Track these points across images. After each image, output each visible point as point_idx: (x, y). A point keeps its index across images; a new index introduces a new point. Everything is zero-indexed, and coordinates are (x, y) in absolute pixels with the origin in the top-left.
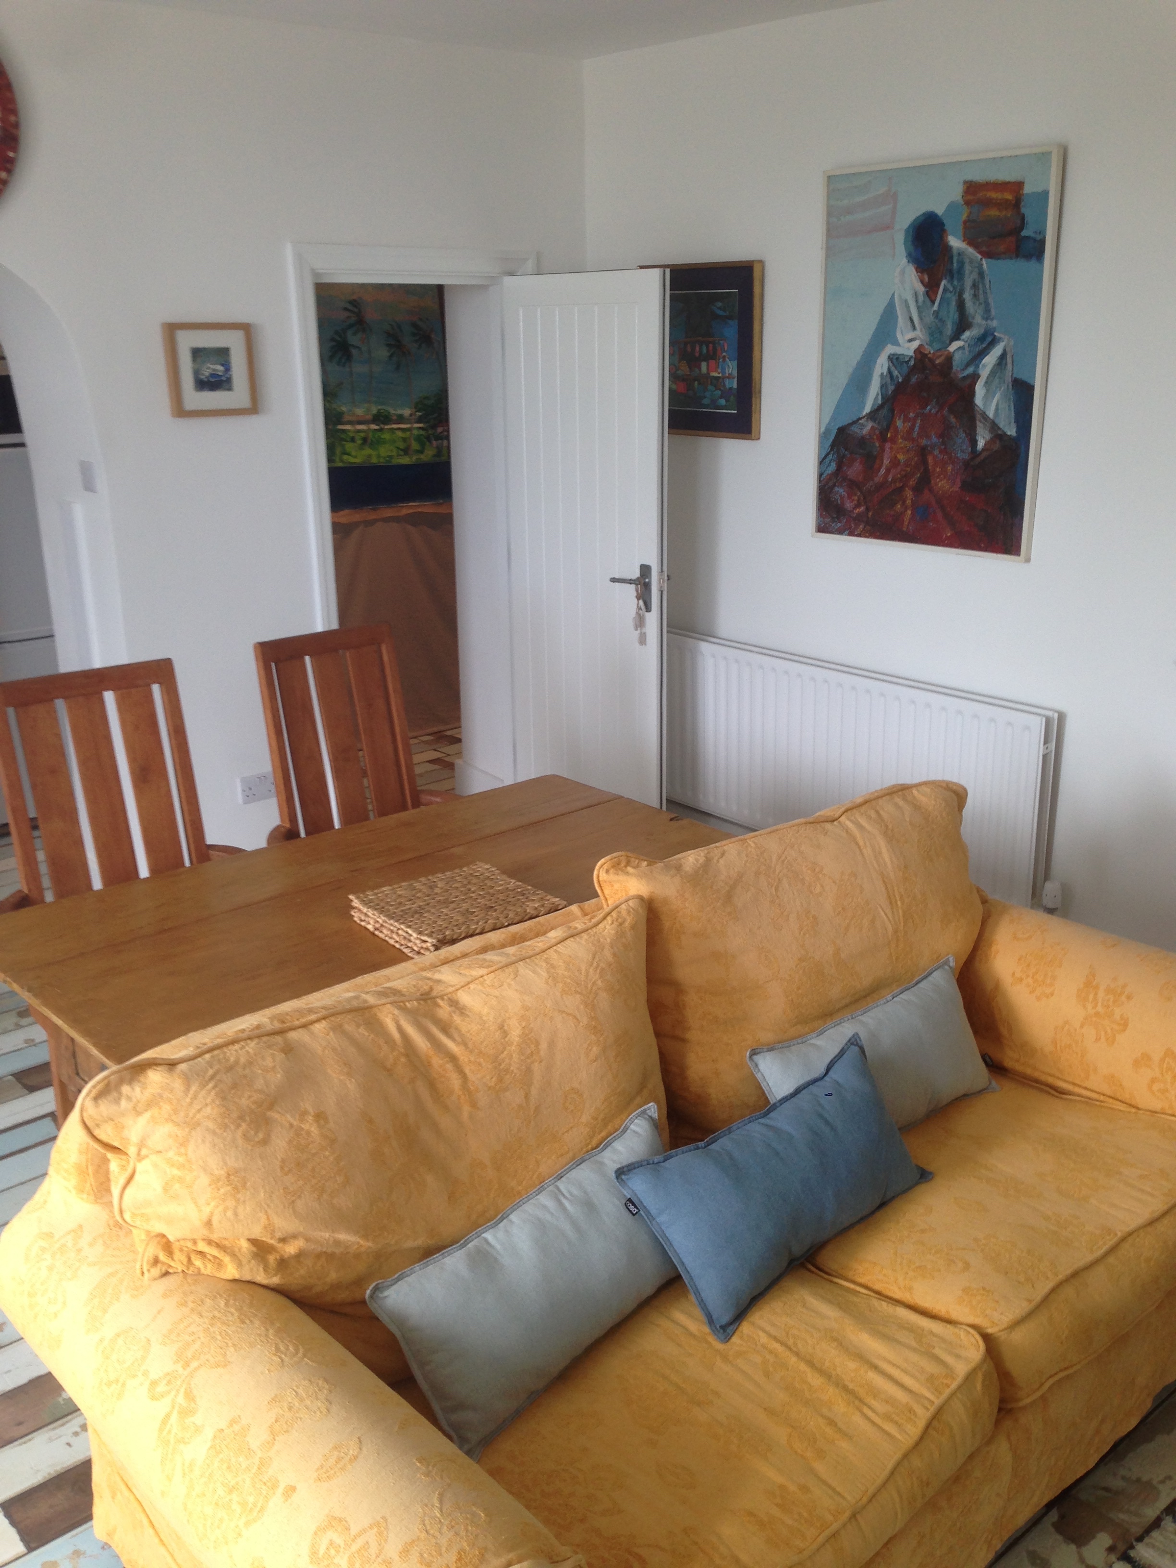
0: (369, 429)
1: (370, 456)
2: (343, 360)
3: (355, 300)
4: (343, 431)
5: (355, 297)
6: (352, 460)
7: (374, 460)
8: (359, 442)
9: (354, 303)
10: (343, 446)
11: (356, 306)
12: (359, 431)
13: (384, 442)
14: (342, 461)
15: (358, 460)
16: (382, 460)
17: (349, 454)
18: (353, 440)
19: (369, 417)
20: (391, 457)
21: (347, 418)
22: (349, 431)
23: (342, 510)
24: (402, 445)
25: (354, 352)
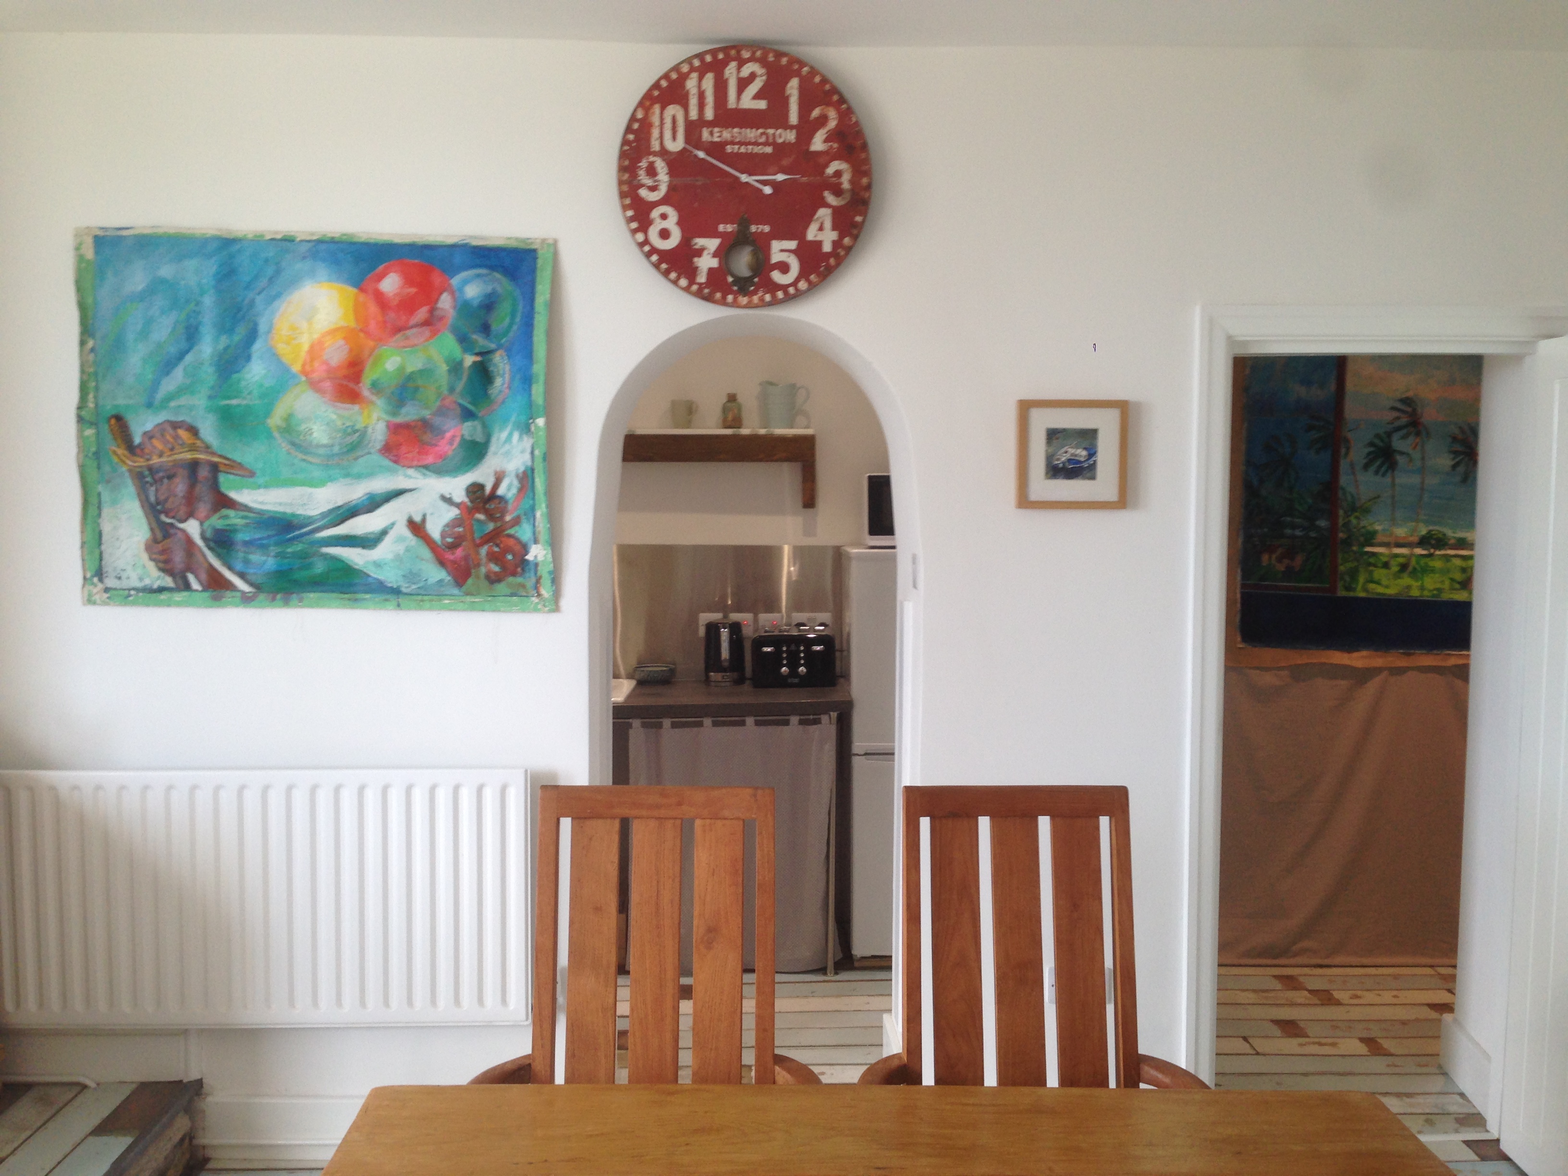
0: (1412, 555)
1: (1409, 587)
2: (1383, 469)
3: (1407, 398)
4: (1374, 554)
5: (1410, 394)
6: (1380, 590)
7: (1415, 593)
8: (1395, 569)
9: (1407, 401)
10: (1371, 572)
11: (1409, 405)
12: (1396, 556)
13: (1433, 571)
14: (1365, 590)
15: (1391, 591)
16: (1426, 593)
17: (1378, 583)
18: (1386, 565)
19: (1415, 539)
20: (1440, 590)
21: (1380, 538)
22: (1381, 554)
23: (1358, 651)
24: (1459, 576)
25: (1400, 459)
